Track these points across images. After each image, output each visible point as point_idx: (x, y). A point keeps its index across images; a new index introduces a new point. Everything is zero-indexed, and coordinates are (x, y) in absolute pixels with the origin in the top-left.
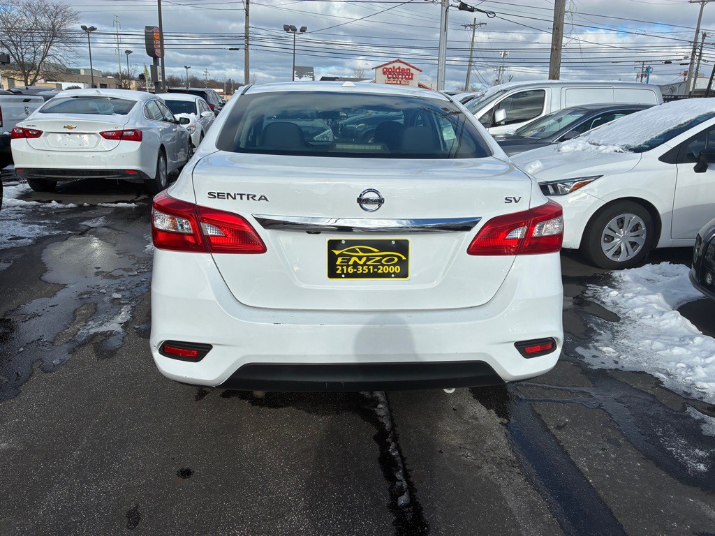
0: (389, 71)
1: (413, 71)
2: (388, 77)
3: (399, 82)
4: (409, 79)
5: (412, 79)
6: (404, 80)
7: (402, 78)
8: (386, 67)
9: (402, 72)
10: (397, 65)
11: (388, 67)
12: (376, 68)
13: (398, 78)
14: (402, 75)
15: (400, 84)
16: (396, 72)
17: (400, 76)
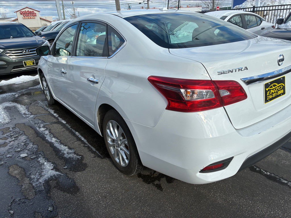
0: (23, 13)
1: (35, 12)
2: (23, 16)
3: (30, 18)
4: (34, 16)
5: (36, 16)
6: (32, 16)
7: (31, 16)
8: (21, 11)
9: (30, 13)
10: (27, 10)
11: (22, 11)
12: (16, 12)
13: (29, 16)
14: (31, 14)
15: (31, 18)
16: (27, 13)
17: (30, 15)
